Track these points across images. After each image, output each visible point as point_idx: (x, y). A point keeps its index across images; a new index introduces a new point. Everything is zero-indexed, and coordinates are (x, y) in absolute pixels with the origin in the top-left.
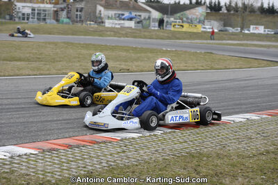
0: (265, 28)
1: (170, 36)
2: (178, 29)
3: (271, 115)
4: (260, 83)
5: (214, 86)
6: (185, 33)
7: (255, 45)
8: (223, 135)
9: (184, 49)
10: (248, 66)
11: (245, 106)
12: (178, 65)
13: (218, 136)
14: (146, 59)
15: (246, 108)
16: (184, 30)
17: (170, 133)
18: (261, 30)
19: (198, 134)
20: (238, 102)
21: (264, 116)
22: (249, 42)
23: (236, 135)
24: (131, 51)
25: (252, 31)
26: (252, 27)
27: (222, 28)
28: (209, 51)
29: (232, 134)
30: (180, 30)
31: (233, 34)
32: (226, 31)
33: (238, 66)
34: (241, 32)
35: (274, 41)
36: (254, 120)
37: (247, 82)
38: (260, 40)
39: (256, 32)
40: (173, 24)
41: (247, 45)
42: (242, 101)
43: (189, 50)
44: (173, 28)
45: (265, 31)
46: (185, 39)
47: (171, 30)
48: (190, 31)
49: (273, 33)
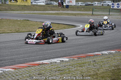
18: (74, 3)
30: (15, 4)
38: (73, 10)
39: (70, 4)
44: (9, 2)
45: (79, 4)
46: (17, 10)
47: (8, 4)
48: (22, 4)
49: (84, 5)
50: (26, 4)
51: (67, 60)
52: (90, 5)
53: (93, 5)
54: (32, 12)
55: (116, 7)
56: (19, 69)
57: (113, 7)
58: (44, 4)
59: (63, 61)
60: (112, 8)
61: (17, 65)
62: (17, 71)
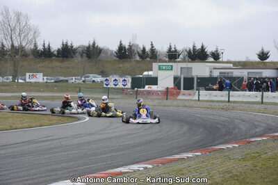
0: (43, 76)
5: (10, 150)
10: (38, 124)
11: (60, 172)
15: (63, 174)
18: (40, 78)
20: (50, 168)
25: (28, 80)
26: (28, 74)
33: (26, 125)
34: (14, 81)
37: (47, 143)
38: (40, 91)
39: (33, 80)
42: (54, 167)
49: (53, 81)
51: (151, 166)
52: (62, 81)
53: (67, 81)
55: (111, 85)
57: (107, 85)
59: (146, 168)
60: (105, 86)
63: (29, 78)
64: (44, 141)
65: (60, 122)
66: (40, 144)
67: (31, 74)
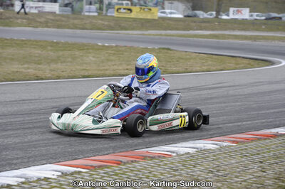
0: (250, 12)
1: (112, 24)
2: (124, 14)
3: (237, 142)
4: (231, 92)
6: (135, 20)
7: (236, 37)
8: (155, 176)
9: (129, 44)
12: (116, 67)
13: (147, 177)
14: (70, 59)
16: (133, 15)
17: (72, 174)
18: (245, 14)
19: (116, 175)
21: (225, 144)
22: (227, 33)
23: (175, 175)
24: (49, 48)
25: (232, 16)
26: (231, 10)
27: (190, 12)
28: (166, 47)
29: (169, 173)
30: (127, 16)
31: (205, 21)
32: (195, 16)
34: (217, 17)
35: (264, 30)
36: (208, 151)
39: (238, 17)
40: (117, 7)
41: (224, 37)
43: (136, 45)
44: (116, 13)
45: (252, 16)
46: (133, 29)
47: (113, 16)
48: (141, 17)
49: (264, 18)
50: (149, 17)
52: (274, 18)
53: (280, 18)
54: (163, 32)
56: (244, 142)
58: (180, 16)
61: (233, 136)
62: (243, 146)
63: (233, 14)
64: (210, 89)
65: (249, 66)
66: (202, 92)
67: (236, 9)
